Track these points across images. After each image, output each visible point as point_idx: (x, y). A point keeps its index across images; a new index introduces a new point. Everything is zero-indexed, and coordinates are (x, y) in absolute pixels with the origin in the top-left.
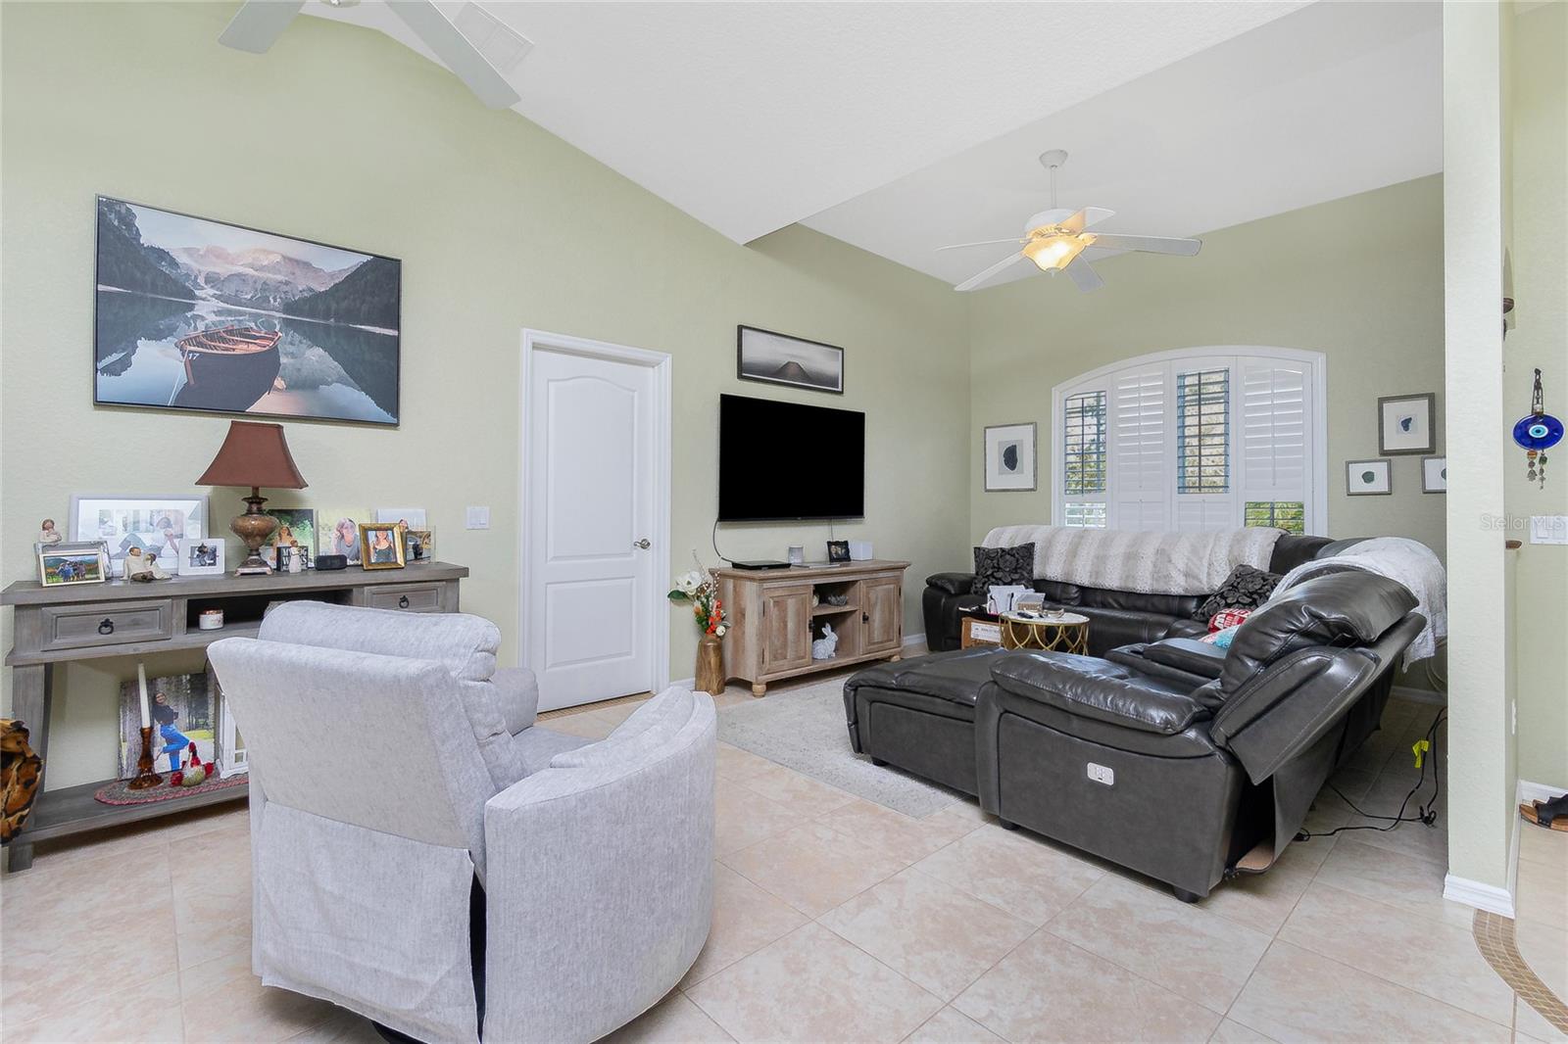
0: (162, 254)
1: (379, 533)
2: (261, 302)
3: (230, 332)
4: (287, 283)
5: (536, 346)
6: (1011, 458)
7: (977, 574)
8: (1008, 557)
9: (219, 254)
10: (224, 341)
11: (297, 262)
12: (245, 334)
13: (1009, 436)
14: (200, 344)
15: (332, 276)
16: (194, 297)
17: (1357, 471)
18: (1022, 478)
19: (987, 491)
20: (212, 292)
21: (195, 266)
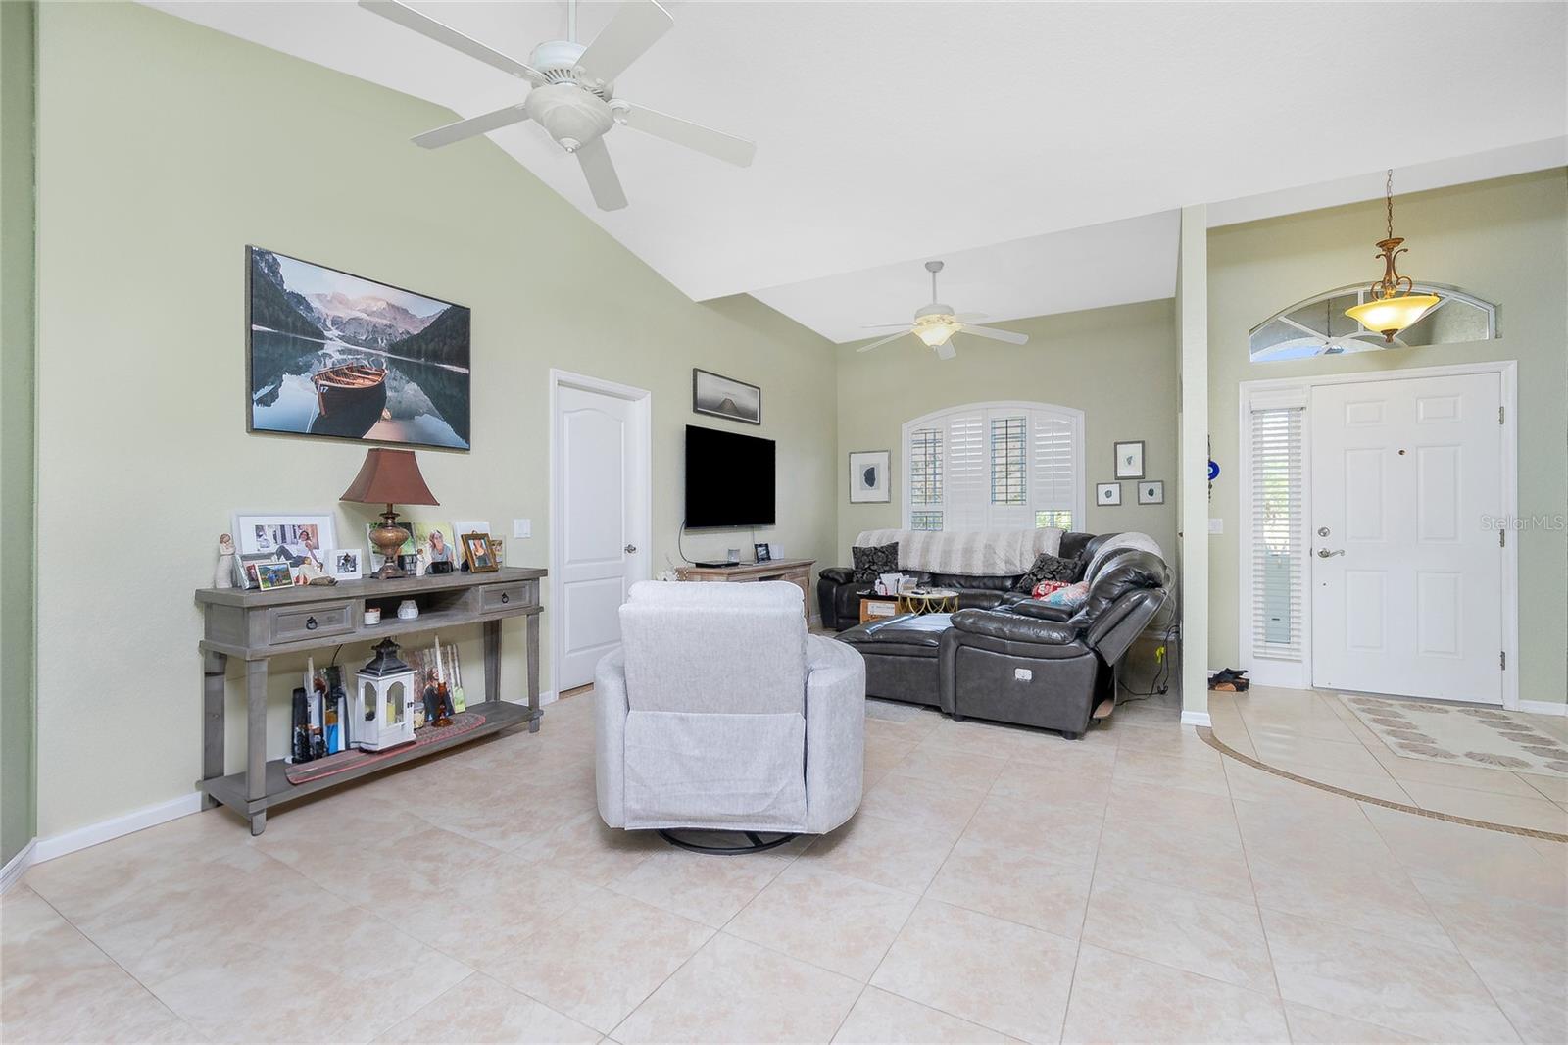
0: (300, 299)
1: (477, 542)
2: (372, 343)
3: (351, 369)
4: (390, 327)
5: (560, 383)
6: (870, 477)
7: (857, 567)
8: (880, 554)
9: (341, 300)
10: (345, 375)
11: (398, 308)
12: (361, 370)
13: (870, 460)
14: (329, 379)
15: (423, 321)
16: (323, 337)
17: (1102, 489)
18: (878, 493)
19: (852, 503)
20: (337, 333)
21: (324, 310)
